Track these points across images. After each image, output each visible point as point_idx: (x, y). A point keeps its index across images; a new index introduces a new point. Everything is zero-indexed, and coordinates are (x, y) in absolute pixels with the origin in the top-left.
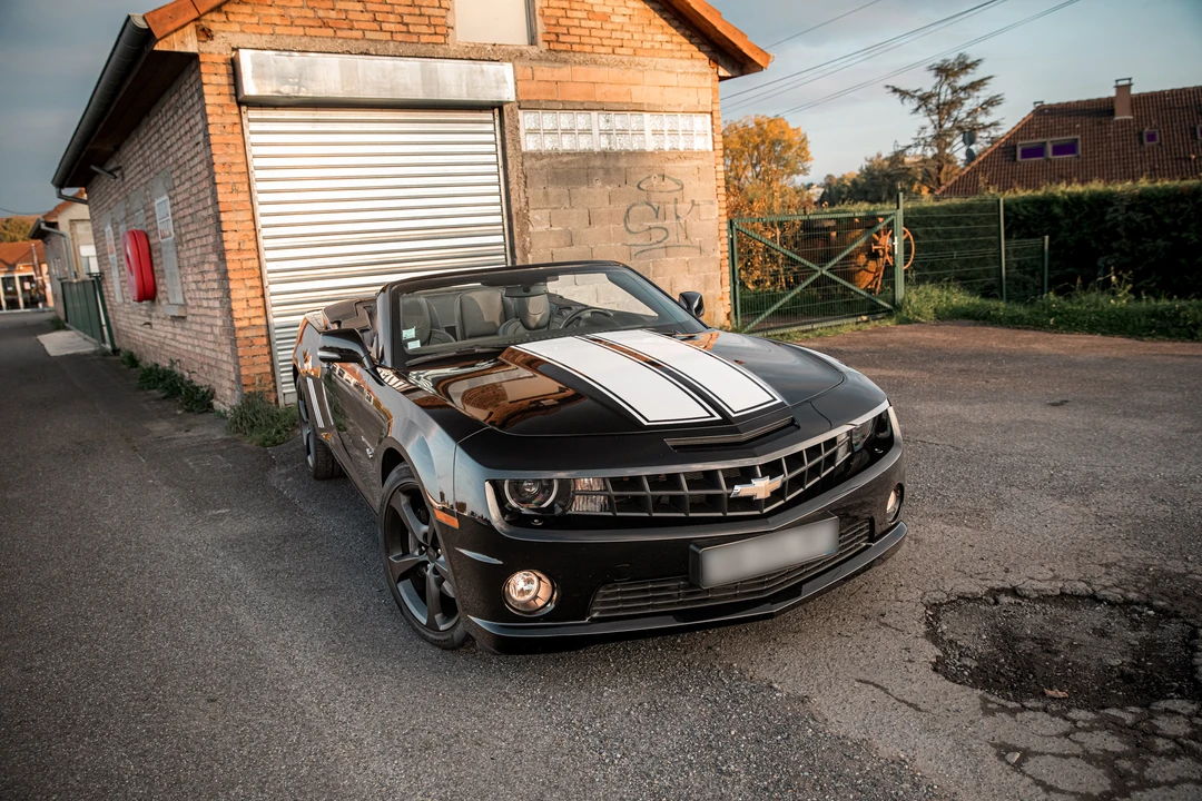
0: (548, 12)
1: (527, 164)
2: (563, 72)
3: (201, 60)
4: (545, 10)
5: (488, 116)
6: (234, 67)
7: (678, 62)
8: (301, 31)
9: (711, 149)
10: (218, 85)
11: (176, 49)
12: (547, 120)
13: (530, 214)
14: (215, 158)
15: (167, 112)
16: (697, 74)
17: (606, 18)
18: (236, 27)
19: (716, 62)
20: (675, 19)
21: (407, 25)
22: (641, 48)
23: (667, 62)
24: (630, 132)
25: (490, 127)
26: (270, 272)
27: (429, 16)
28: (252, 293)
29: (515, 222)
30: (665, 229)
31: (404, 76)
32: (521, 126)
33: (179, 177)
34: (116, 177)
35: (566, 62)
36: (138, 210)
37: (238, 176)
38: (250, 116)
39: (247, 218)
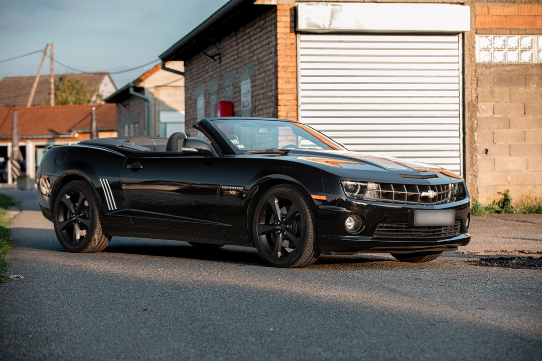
1: (479, 71)
2: (512, 9)
3: (278, 8)
5: (455, 38)
6: (294, 12)
10: (285, 22)
11: (265, 3)
12: (497, 41)
13: (479, 105)
14: (279, 63)
15: (256, 28)
25: (455, 46)
29: (466, 110)
32: (477, 45)
33: (259, 69)
34: (215, 60)
35: (514, 2)
36: (228, 87)
37: (291, 74)
38: (302, 39)
39: (292, 99)
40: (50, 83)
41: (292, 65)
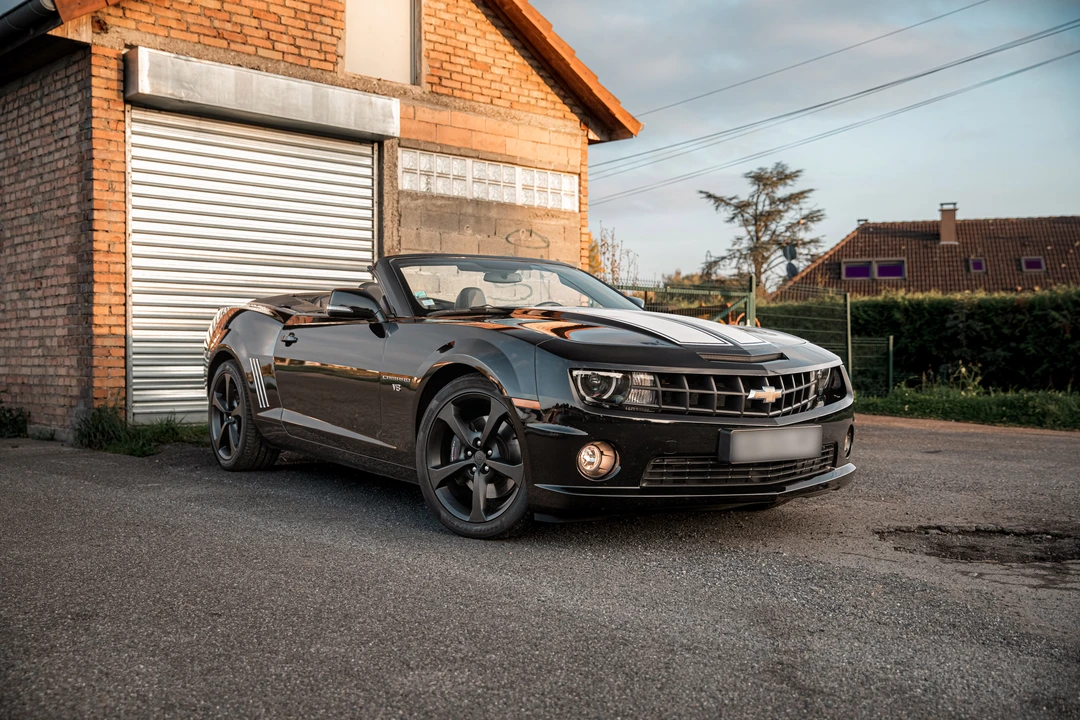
0: (433, 55)
1: (402, 202)
2: (443, 116)
3: (93, 51)
4: (431, 52)
5: (367, 150)
6: (128, 64)
7: (551, 121)
8: (195, 38)
9: (577, 210)
10: (108, 79)
11: (70, 37)
12: (424, 161)
14: (95, 152)
16: (568, 134)
17: (487, 68)
18: (132, 25)
19: (586, 125)
20: (551, 78)
21: (299, 47)
22: (518, 102)
23: (541, 118)
24: (502, 184)
25: (368, 161)
26: (135, 280)
27: (321, 42)
28: (115, 300)
30: (530, 287)
31: (294, 97)
32: (399, 164)
35: (446, 106)
37: (117, 175)
38: (133, 116)
39: (118, 220)
41: (117, 159)
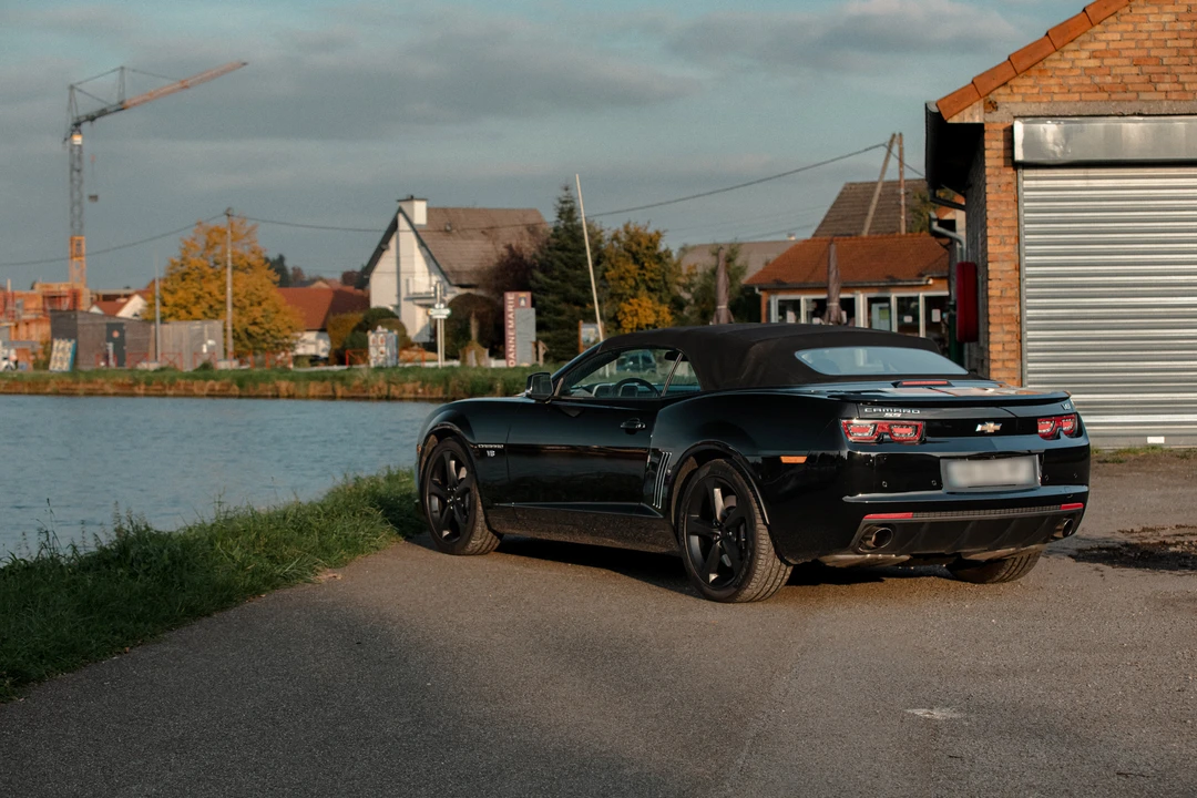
3: (986, 128)
6: (1010, 131)
8: (1077, 97)
10: (996, 150)
11: (966, 121)
14: (988, 213)
18: (1018, 99)
21: (1183, 83)
26: (1030, 319)
28: (1008, 338)
31: (1168, 136)
37: (1009, 230)
38: (1024, 176)
39: (1011, 269)
40: (899, 195)
41: (1008, 216)
